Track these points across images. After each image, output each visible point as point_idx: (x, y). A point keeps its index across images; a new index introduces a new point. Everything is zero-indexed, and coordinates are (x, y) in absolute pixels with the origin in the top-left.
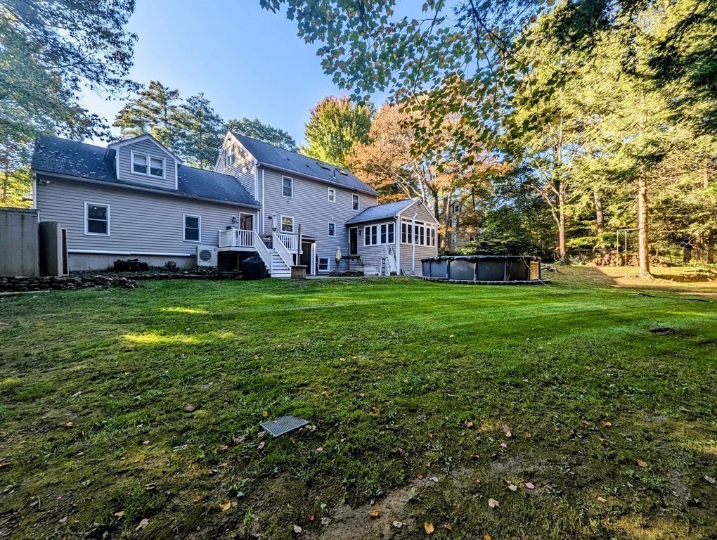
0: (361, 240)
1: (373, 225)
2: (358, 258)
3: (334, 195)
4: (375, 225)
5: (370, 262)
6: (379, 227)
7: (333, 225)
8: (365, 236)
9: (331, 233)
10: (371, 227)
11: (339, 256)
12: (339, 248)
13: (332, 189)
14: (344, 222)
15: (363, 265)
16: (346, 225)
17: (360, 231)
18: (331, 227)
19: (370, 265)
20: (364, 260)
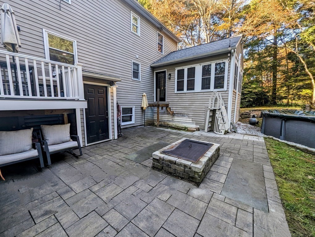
0: (171, 85)
1: (190, 66)
2: (167, 106)
3: (139, 25)
4: (192, 66)
5: (183, 111)
6: (199, 69)
7: (138, 65)
8: (176, 80)
9: (136, 74)
10: (186, 68)
11: (145, 104)
12: (144, 94)
13: (137, 16)
14: (149, 63)
15: (173, 114)
16: (151, 67)
17: (170, 75)
18: (136, 68)
19: (182, 115)
20: (174, 109)
